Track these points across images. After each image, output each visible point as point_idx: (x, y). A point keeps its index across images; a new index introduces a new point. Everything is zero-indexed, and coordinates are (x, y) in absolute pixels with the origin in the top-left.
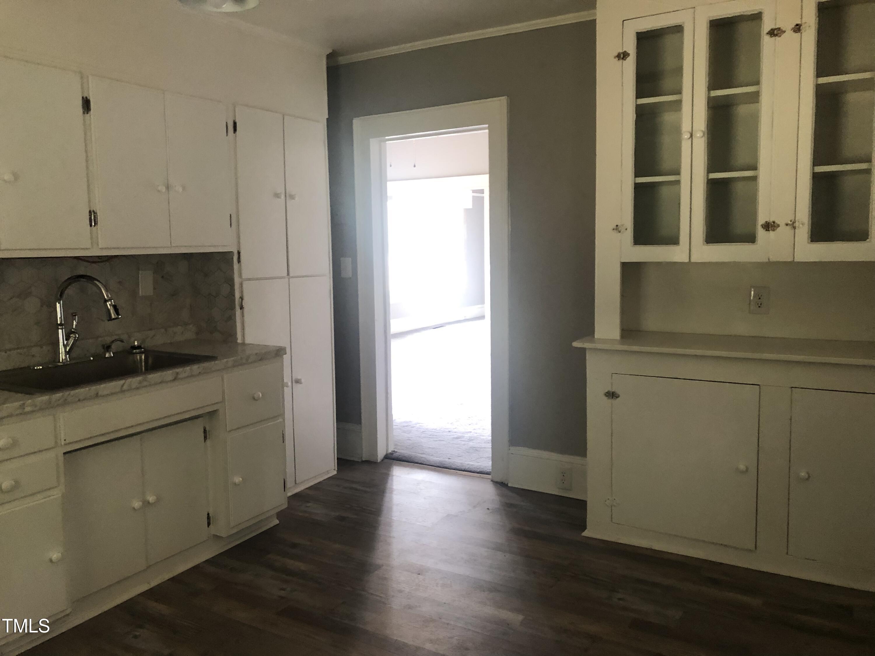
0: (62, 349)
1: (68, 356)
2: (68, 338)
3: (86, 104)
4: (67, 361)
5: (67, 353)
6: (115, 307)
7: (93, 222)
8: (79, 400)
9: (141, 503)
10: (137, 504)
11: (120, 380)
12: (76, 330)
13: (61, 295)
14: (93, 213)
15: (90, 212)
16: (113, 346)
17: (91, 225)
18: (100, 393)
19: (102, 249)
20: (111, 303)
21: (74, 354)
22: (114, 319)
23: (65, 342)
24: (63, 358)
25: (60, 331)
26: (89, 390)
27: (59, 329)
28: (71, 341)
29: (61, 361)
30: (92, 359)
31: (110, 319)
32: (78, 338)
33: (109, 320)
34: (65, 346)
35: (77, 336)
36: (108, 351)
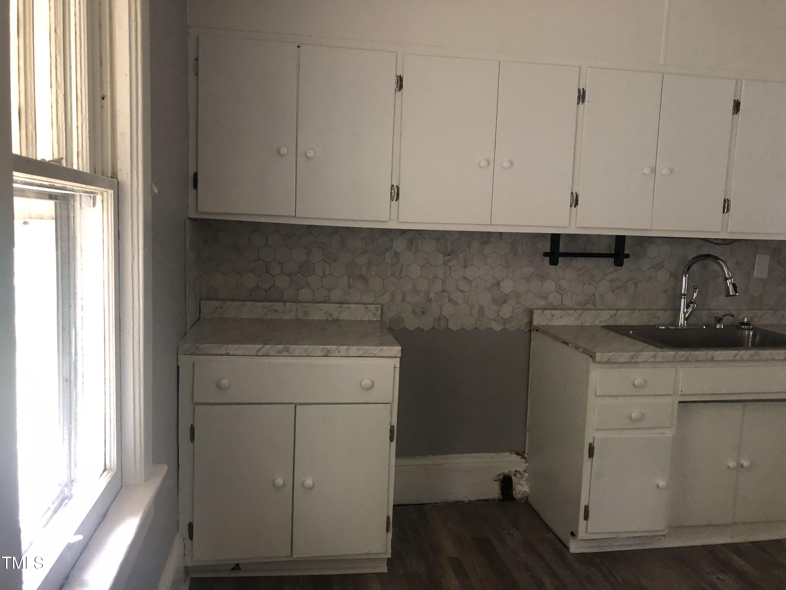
0: (682, 315)
1: (686, 322)
2: (688, 307)
3: (737, 106)
4: (685, 326)
5: (686, 319)
6: (734, 285)
7: (726, 209)
8: (698, 361)
9: (735, 464)
10: (732, 464)
11: (734, 350)
12: (695, 301)
13: (688, 270)
14: (727, 201)
15: (725, 200)
16: (725, 320)
17: (724, 212)
18: (715, 359)
19: (731, 232)
20: (731, 281)
21: (691, 321)
22: (731, 296)
23: (685, 310)
24: (682, 323)
25: (683, 300)
26: (707, 353)
27: (681, 298)
28: (690, 310)
29: (680, 325)
30: (704, 327)
31: (728, 295)
32: (696, 308)
33: (726, 296)
34: (685, 314)
35: (696, 306)
36: (719, 323)
